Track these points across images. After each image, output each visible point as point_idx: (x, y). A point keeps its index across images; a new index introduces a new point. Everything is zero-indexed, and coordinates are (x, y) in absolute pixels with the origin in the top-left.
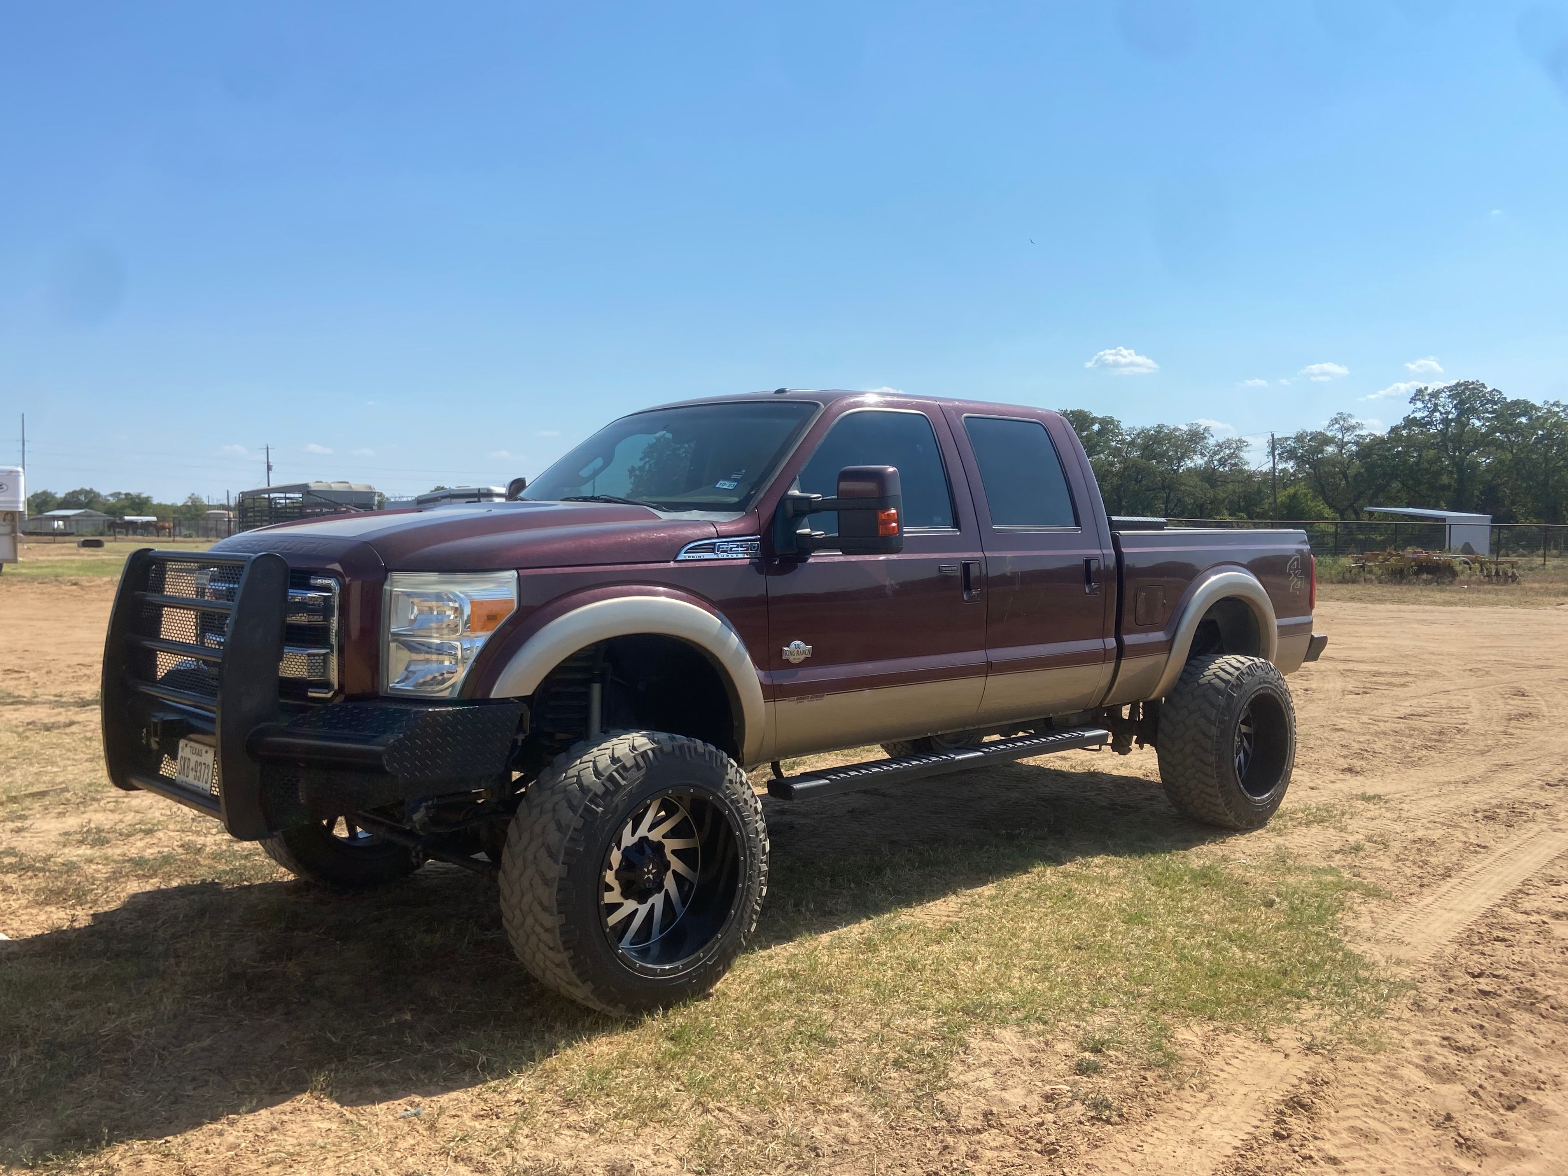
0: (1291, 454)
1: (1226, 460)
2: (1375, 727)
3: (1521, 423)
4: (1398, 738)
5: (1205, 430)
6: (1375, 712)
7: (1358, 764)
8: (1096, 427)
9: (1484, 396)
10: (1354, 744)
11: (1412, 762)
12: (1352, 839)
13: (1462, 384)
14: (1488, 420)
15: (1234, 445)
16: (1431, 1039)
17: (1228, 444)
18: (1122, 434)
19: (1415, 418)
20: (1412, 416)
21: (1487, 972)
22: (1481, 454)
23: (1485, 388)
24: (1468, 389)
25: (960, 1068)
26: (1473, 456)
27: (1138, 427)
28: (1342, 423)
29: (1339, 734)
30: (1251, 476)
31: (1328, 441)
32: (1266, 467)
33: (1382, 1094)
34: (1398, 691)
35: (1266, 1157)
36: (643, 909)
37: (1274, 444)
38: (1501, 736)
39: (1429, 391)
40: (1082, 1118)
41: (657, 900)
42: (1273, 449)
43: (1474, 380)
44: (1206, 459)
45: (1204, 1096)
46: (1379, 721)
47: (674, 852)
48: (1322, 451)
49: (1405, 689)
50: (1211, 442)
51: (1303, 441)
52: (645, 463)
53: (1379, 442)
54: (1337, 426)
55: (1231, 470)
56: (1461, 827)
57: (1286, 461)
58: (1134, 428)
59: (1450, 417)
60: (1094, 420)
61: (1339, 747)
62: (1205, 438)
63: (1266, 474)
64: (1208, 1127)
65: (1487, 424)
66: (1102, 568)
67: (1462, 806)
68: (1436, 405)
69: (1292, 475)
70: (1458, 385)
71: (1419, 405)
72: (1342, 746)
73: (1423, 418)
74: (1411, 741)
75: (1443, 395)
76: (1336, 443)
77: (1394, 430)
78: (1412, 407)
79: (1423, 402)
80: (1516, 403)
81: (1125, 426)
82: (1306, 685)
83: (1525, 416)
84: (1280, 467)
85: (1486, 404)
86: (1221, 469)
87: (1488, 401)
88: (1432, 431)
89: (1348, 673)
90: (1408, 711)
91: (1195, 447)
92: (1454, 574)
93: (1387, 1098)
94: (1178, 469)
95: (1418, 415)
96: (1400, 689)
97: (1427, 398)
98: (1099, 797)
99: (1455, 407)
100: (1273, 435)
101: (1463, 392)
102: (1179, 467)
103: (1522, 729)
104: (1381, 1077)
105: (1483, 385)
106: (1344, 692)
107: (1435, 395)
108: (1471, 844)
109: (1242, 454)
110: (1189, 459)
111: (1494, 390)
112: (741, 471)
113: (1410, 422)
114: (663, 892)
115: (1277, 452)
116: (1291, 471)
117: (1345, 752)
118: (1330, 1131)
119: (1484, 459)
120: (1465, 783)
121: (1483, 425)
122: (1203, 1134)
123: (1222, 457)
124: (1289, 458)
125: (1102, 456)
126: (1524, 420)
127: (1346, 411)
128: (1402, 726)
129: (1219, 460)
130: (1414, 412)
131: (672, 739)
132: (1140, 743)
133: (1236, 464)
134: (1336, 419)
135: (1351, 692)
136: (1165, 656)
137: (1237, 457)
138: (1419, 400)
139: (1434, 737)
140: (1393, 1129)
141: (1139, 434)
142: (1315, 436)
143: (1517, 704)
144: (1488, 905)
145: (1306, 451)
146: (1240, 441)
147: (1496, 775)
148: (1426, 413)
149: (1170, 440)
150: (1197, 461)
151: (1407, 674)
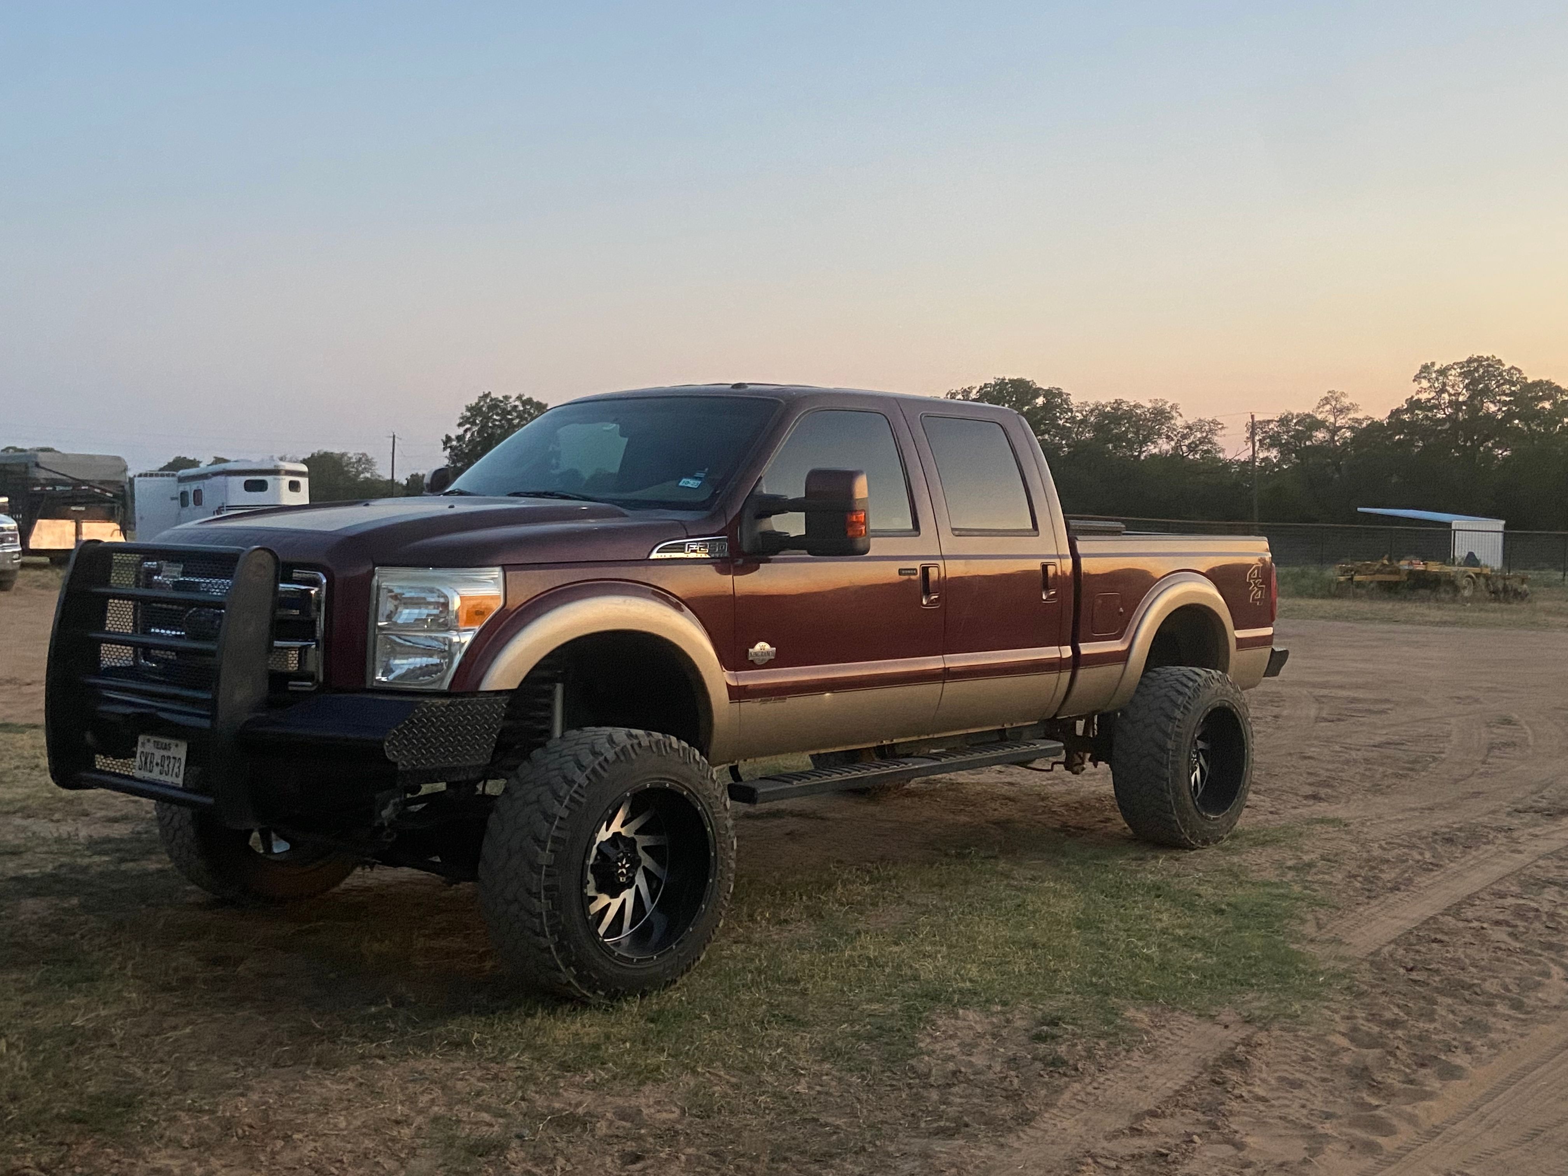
0: (1274, 441)
1: (1197, 446)
2: (1347, 756)
3: (1544, 408)
4: (1369, 766)
5: (1172, 407)
6: (1348, 741)
7: (1323, 792)
8: (1040, 401)
9: (1500, 374)
10: (1322, 772)
11: (1379, 790)
12: (1306, 858)
13: (1475, 360)
14: (1505, 403)
15: (1207, 428)
16: (1358, 1015)
17: (1199, 425)
18: (1071, 411)
19: (1419, 400)
20: (1416, 398)
21: (1420, 966)
22: (1497, 446)
23: (1503, 365)
24: (1482, 366)
25: (928, 1040)
26: (1487, 447)
27: (1092, 402)
28: (1334, 403)
29: (1306, 762)
30: (1228, 465)
31: (1320, 425)
32: (1244, 457)
33: (1309, 1054)
34: (1374, 719)
35: (1203, 1096)
36: (616, 903)
37: (1253, 427)
38: (1479, 765)
39: (1436, 368)
40: (1042, 1072)
41: (628, 895)
42: (1253, 434)
43: (1490, 355)
44: (1173, 443)
45: (1151, 1057)
46: (1351, 749)
47: (644, 848)
48: (1310, 438)
49: (1384, 716)
50: (1179, 422)
51: (1288, 425)
52: (466, 431)
53: (1375, 427)
54: (1328, 407)
55: (1202, 458)
56: (1418, 847)
57: (1268, 449)
58: (1086, 404)
59: (1461, 399)
60: (1037, 392)
61: (1305, 775)
62: (1172, 418)
63: (1245, 463)
64: (1152, 1077)
65: (1504, 409)
66: (1059, 573)
67: (1422, 830)
68: (1444, 384)
69: (1275, 465)
70: (1470, 361)
71: (1425, 384)
72: (1309, 773)
73: (1429, 400)
74: (1381, 769)
75: (1453, 372)
76: (1327, 428)
77: (1395, 414)
78: (1416, 386)
79: (1429, 381)
80: (1538, 384)
81: (1074, 401)
82: (1276, 711)
83: (1548, 400)
84: (1262, 455)
85: (1503, 384)
86: (1191, 457)
87: (1506, 382)
88: (1439, 416)
89: (1324, 700)
90: (1383, 739)
91: (1159, 429)
92: (1456, 589)
93: (1313, 1056)
94: (1139, 456)
95: (1424, 396)
96: (1378, 716)
97: (1434, 375)
98: (1050, 820)
99: (1466, 387)
100: (1252, 417)
101: (1476, 370)
102: (1140, 452)
103: (1502, 758)
104: (1310, 1042)
105: (1499, 361)
106: (1318, 719)
107: (1443, 372)
108: (1425, 863)
109: (1216, 439)
110: (1153, 443)
111: (1513, 368)
112: (704, 469)
113: (1414, 405)
114: (634, 887)
115: (1257, 438)
116: (1275, 461)
117: (1311, 780)
118: (1260, 1079)
119: (1500, 452)
120: (1431, 809)
121: (1499, 410)
122: (1149, 1082)
123: (1193, 442)
124: (1271, 446)
125: (1046, 437)
126: (1547, 405)
127: (1338, 390)
128: (1375, 755)
129: (1189, 446)
130: (1418, 392)
131: (649, 735)
132: (1095, 761)
133: (1208, 451)
134: (1326, 398)
135: (1326, 720)
136: (1121, 667)
137: (1210, 442)
138: (1425, 377)
139: (1407, 765)
140: (1316, 1079)
141: (1092, 411)
142: (1302, 419)
143: (1502, 733)
144: (1431, 914)
145: (1292, 437)
146: (1214, 422)
147: (1465, 802)
148: (1433, 394)
149: (1129, 420)
150: (1164, 446)
151: (1387, 701)
